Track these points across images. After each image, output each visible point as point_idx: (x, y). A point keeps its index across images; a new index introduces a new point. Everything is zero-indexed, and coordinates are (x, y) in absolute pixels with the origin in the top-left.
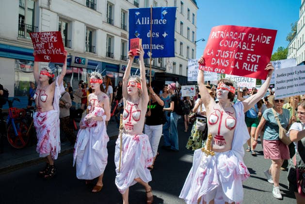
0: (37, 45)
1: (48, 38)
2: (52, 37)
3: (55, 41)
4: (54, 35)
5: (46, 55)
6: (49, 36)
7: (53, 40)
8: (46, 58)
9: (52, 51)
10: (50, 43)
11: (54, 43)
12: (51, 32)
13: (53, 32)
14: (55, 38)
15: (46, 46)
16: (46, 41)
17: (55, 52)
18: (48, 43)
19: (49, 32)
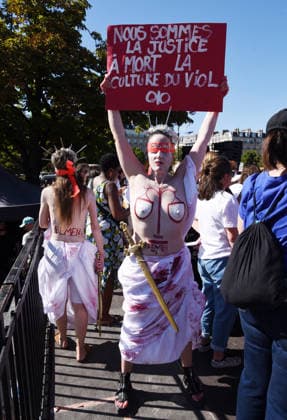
0: (128, 62)
1: (180, 41)
2: (194, 39)
3: (200, 50)
4: (201, 33)
5: (155, 89)
6: (184, 36)
7: (195, 46)
8: (152, 97)
9: (183, 77)
10: (184, 55)
11: (196, 57)
12: (192, 25)
13: (201, 25)
14: (203, 41)
15: (165, 64)
16: (170, 48)
17: (193, 81)
18: (175, 54)
19: (185, 25)
